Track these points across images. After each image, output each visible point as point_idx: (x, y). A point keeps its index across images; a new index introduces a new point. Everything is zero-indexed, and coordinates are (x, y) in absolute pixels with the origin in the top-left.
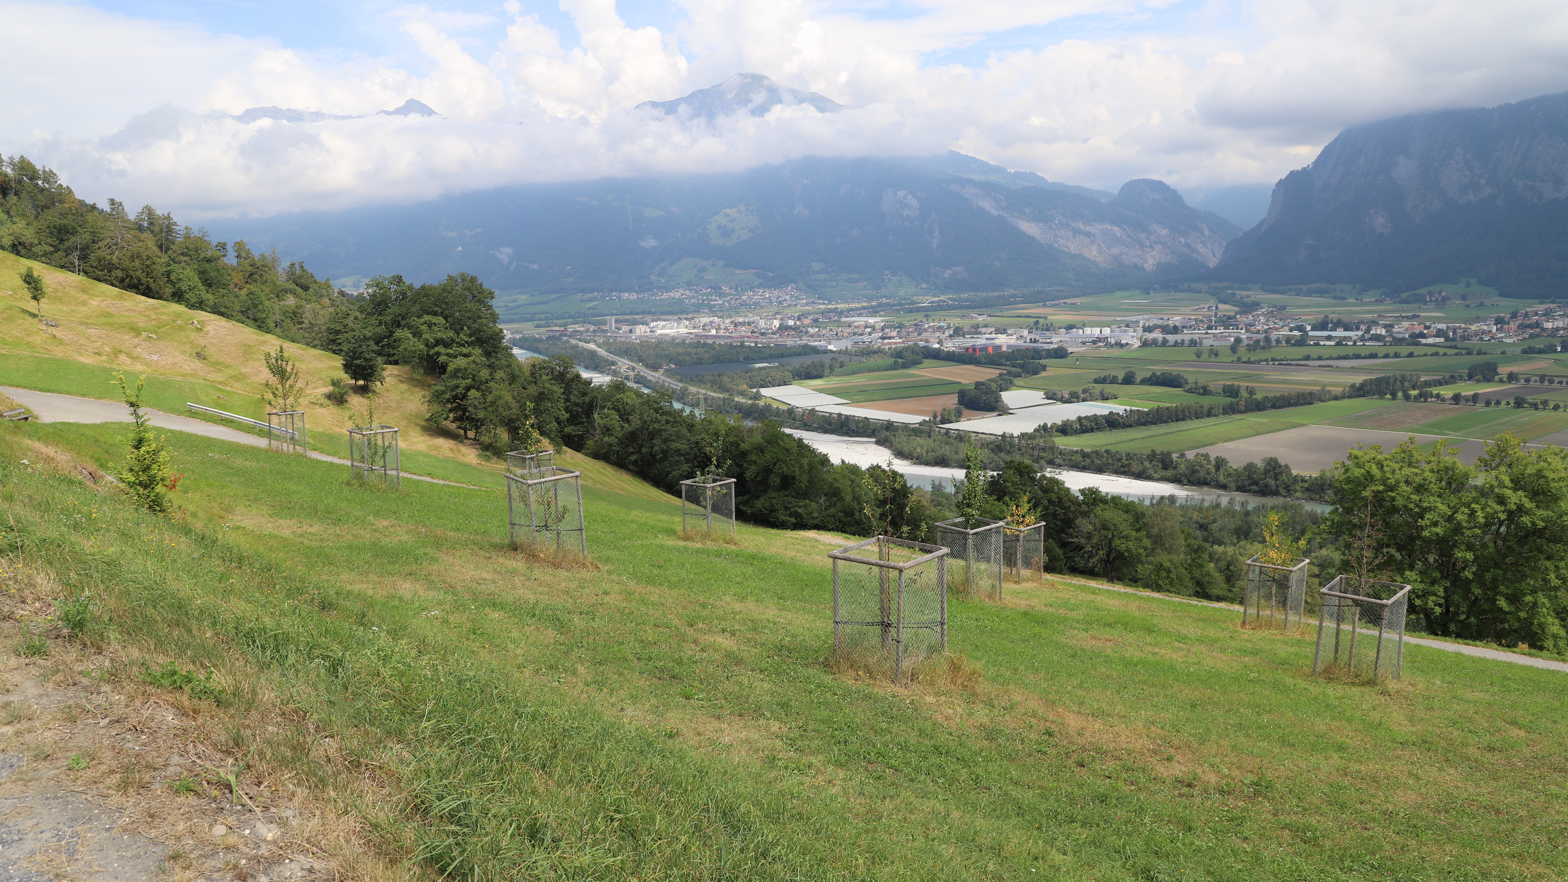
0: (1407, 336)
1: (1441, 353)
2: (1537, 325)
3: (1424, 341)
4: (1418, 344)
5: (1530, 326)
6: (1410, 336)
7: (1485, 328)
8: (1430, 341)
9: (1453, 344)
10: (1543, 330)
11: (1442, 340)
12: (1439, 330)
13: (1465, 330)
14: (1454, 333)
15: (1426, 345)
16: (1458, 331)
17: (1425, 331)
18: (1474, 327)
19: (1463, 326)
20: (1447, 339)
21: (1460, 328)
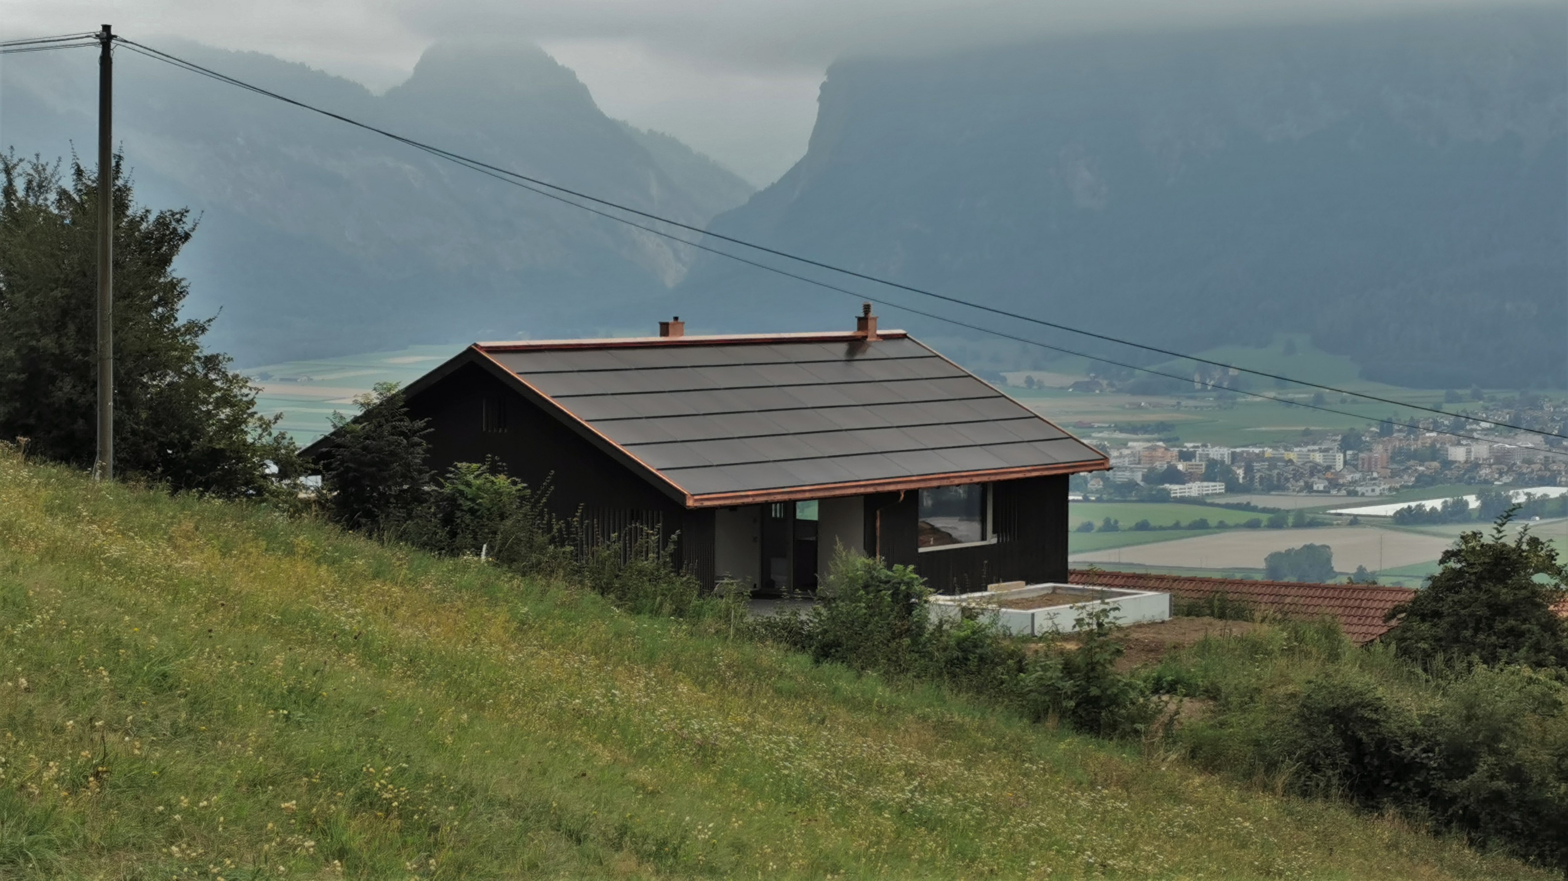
0: (1138, 477)
1: (1213, 522)
2: (1434, 453)
3: (1176, 490)
4: (1165, 498)
5: (1419, 457)
6: (1145, 478)
7: (1318, 458)
8: (1194, 489)
9: (1243, 499)
10: (1447, 464)
11: (1219, 487)
12: (1212, 463)
13: (1273, 462)
14: (1249, 470)
15: (1183, 500)
16: (1257, 465)
17: (1181, 467)
18: (1293, 455)
19: (1269, 452)
20: (1232, 487)
21: (1260, 457)
